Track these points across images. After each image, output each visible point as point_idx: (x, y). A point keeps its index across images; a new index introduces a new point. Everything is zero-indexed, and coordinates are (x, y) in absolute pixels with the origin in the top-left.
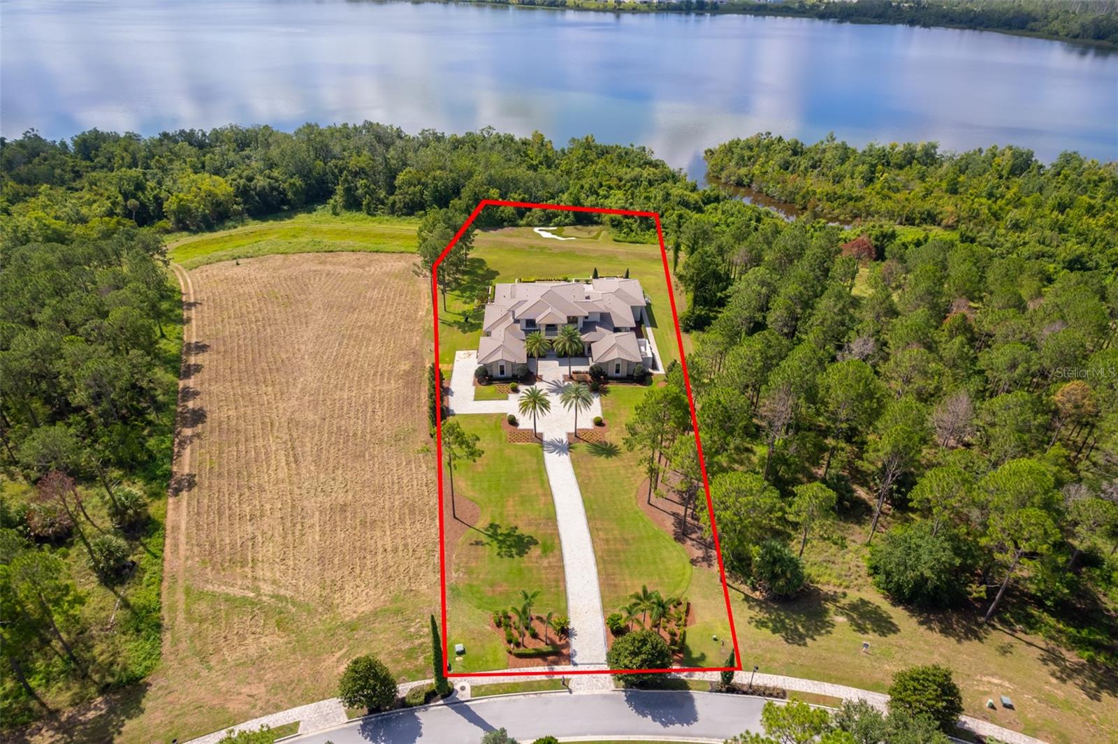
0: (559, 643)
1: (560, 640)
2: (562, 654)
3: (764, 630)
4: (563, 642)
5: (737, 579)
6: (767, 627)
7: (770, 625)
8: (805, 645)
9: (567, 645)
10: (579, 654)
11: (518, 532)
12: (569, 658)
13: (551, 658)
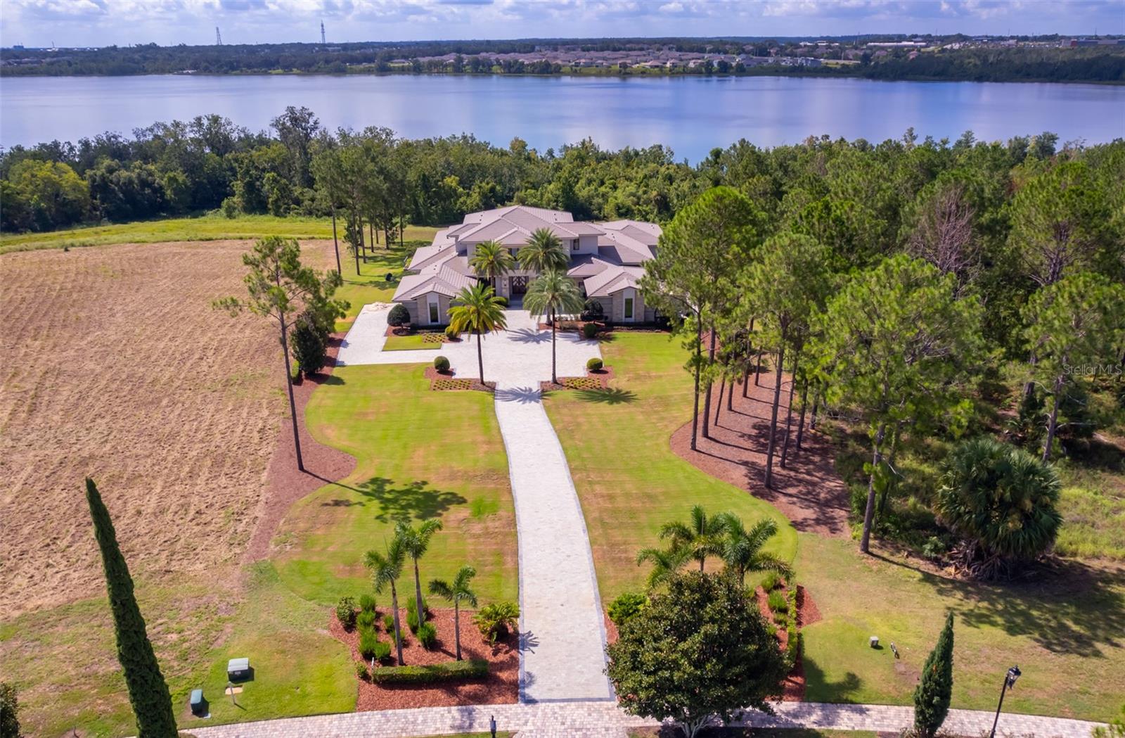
0: (492, 659)
1: (495, 654)
2: (498, 681)
3: (986, 628)
4: (502, 657)
5: (899, 551)
6: (994, 624)
7: (1000, 620)
8: (1097, 654)
9: (513, 664)
10: (539, 680)
11: (426, 489)
12: (515, 691)
13: (468, 688)
